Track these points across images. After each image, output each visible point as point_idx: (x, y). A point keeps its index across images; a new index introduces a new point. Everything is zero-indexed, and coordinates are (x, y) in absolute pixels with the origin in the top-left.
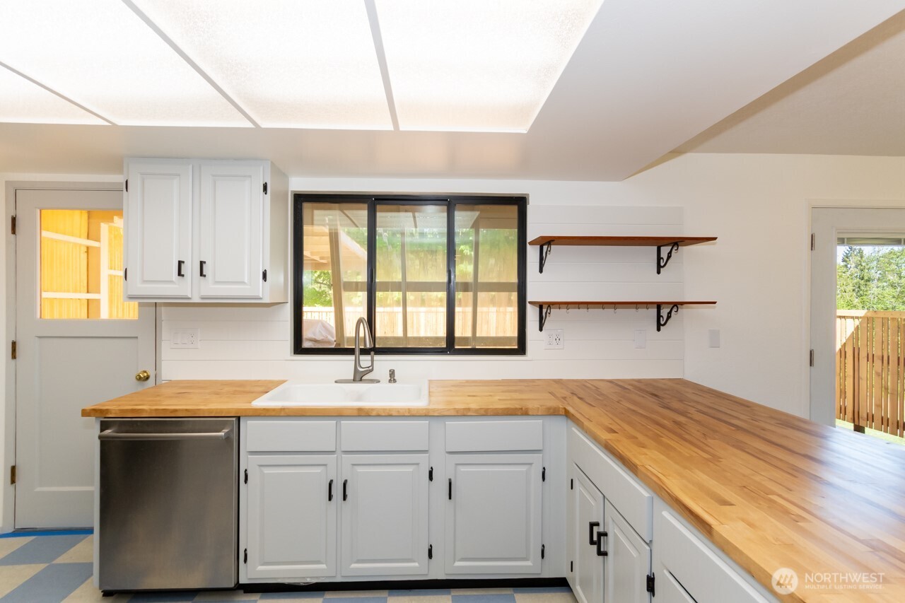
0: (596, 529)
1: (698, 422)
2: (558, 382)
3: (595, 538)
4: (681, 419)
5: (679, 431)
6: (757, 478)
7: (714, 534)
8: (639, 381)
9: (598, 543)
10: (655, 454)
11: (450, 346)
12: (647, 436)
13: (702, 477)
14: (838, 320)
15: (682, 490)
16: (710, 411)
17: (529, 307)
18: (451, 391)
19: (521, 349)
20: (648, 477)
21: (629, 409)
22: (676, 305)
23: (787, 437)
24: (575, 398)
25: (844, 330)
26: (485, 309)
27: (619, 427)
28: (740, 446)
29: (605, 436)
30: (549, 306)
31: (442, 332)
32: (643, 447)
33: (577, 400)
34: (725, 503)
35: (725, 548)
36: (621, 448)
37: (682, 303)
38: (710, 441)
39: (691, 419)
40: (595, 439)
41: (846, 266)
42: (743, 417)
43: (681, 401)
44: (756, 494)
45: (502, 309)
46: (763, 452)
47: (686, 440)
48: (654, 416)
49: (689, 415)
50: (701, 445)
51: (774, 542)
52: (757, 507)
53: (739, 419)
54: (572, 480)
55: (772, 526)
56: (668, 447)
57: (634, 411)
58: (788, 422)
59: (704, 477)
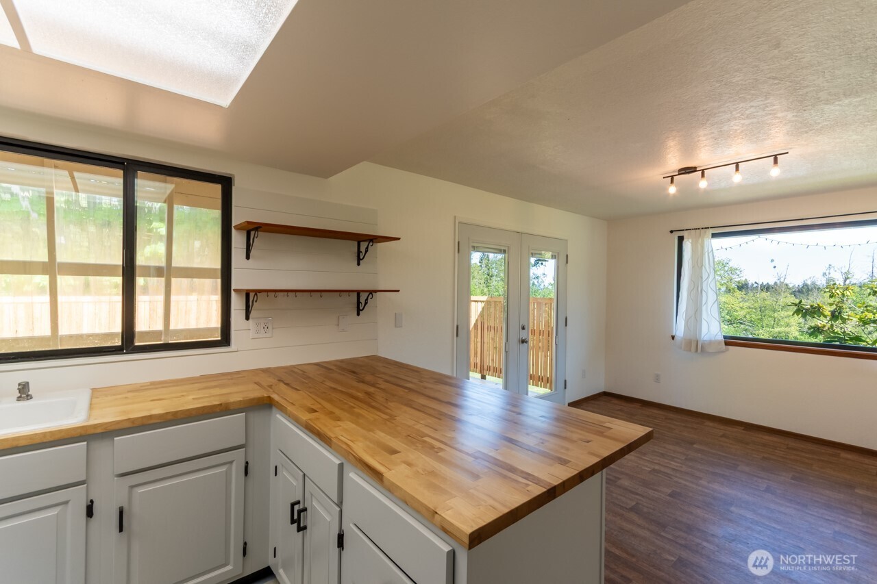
0: (296, 508)
1: (384, 390)
2: (267, 371)
3: (296, 517)
4: (372, 389)
5: (368, 401)
6: (418, 427)
7: (384, 480)
8: (342, 361)
9: (298, 521)
10: (348, 425)
11: (128, 343)
12: (342, 409)
13: (382, 436)
14: (473, 304)
15: (365, 451)
16: (393, 380)
17: (233, 294)
18: (126, 398)
19: (225, 340)
20: (340, 446)
21: (331, 388)
22: (371, 292)
23: (439, 391)
24: (282, 384)
25: (476, 310)
26: (182, 298)
27: (320, 406)
28: (410, 404)
29: (305, 416)
30: (256, 294)
31: (118, 328)
32: (338, 420)
33: (282, 386)
34: (394, 452)
35: (390, 489)
36: (319, 426)
37: (376, 291)
38: (389, 404)
39: (378, 388)
40: (296, 421)
41: (481, 266)
42: (414, 381)
43: (373, 374)
44: (415, 439)
45: (204, 297)
46: (423, 406)
47: (373, 407)
48: (350, 391)
49: (378, 386)
50: (382, 408)
51: (422, 472)
52: (415, 449)
53: (411, 382)
54: (276, 467)
55: (423, 460)
56: (359, 416)
57: (334, 389)
58: (441, 380)
59: (382, 434)
